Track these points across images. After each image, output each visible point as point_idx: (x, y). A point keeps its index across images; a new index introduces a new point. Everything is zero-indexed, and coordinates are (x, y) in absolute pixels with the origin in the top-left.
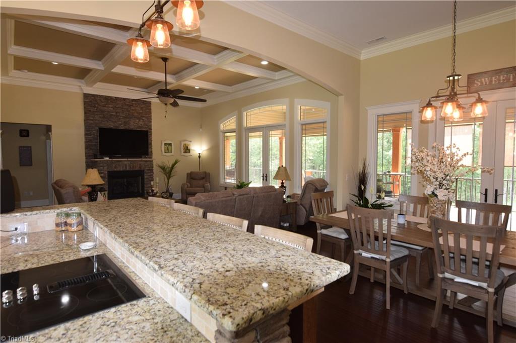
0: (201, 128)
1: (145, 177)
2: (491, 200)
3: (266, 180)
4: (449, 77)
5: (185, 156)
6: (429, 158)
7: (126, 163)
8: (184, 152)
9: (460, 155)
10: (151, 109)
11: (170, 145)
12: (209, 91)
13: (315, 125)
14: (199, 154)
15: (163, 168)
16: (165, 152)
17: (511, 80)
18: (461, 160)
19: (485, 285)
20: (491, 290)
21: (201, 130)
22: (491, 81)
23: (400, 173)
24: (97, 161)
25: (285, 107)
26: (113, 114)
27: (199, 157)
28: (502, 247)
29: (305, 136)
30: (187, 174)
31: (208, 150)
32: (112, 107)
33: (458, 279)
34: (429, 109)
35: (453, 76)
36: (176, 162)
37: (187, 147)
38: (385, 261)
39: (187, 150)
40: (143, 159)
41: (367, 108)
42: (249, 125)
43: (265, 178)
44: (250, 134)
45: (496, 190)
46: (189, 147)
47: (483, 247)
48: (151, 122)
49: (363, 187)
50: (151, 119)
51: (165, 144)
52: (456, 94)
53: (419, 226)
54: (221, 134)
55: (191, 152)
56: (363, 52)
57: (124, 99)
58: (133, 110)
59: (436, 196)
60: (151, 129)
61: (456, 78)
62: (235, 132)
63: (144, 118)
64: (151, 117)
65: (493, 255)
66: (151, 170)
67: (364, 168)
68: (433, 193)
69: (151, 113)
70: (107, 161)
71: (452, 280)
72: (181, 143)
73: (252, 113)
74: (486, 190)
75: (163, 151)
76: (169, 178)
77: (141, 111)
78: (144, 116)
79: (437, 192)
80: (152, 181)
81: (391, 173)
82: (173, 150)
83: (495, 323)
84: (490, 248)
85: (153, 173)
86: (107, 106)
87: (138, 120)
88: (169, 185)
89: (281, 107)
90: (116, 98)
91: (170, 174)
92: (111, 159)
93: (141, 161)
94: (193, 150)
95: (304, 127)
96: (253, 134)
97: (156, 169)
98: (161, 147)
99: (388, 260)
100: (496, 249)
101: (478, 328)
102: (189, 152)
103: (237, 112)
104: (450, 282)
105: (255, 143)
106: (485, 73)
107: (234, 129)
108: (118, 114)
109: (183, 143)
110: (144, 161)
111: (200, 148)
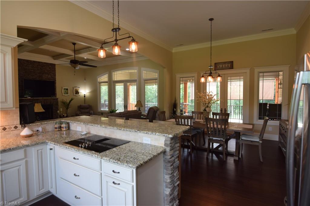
0: (85, 80)
1: (54, 108)
2: (223, 112)
3: (126, 108)
4: (209, 67)
5: (76, 96)
6: (203, 96)
7: (42, 100)
8: (75, 94)
9: (213, 95)
10: (55, 69)
11: (67, 89)
12: (92, 60)
13: (152, 81)
14: (85, 95)
15: (64, 103)
16: (64, 94)
17: (229, 66)
18: (214, 97)
19: (222, 139)
20: (224, 140)
21: (85, 81)
22: (223, 66)
23: (187, 103)
24: (24, 99)
25: (136, 71)
26: (32, 71)
27: (85, 96)
28: (227, 126)
29: (147, 85)
30: (78, 106)
31: (89, 92)
32: (31, 67)
33: (214, 139)
34: (203, 78)
35: (211, 66)
36: (72, 100)
37: (77, 91)
38: (189, 136)
39: (77, 92)
40: (52, 98)
41: (176, 74)
42: (115, 80)
43: (125, 107)
44: (116, 84)
45: (225, 109)
46: (78, 91)
47: (221, 127)
48: (55, 76)
49: (175, 110)
50: (56, 74)
51: (64, 89)
52: (212, 73)
53: (200, 122)
54: (98, 84)
55: (79, 93)
56: (174, 49)
57: (39, 62)
58: (44, 69)
59: (206, 110)
60: (56, 80)
61: (212, 67)
62: (107, 83)
63: (51, 74)
64: (55, 73)
65: (224, 129)
66: (57, 104)
67: (175, 101)
68: (205, 109)
69: (55, 71)
70: (30, 99)
71: (212, 139)
72: (73, 88)
73: (117, 73)
74: (222, 109)
75: (63, 93)
76: (67, 109)
77: (49, 70)
78: (51, 73)
79: (206, 109)
80: (58, 110)
81: (184, 104)
82: (69, 93)
83: (226, 153)
84: (223, 127)
85: (58, 106)
86: (28, 66)
87: (47, 75)
88: (68, 112)
89: (134, 71)
90: (33, 61)
91: (68, 106)
92: (32, 98)
93: (51, 99)
94: (81, 93)
95: (146, 81)
96: (118, 84)
97: (60, 104)
98: (62, 91)
99: (191, 135)
100: (225, 127)
101: (221, 156)
102: (78, 94)
103: (108, 72)
104: (212, 140)
105: (119, 89)
106: (221, 63)
107: (107, 81)
108: (35, 71)
109: (75, 89)
110: (53, 99)
111: (85, 91)
